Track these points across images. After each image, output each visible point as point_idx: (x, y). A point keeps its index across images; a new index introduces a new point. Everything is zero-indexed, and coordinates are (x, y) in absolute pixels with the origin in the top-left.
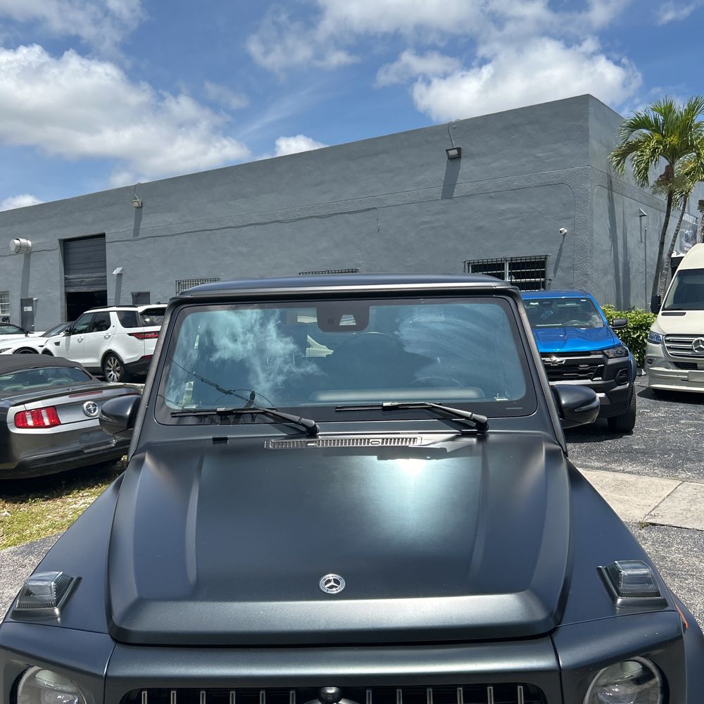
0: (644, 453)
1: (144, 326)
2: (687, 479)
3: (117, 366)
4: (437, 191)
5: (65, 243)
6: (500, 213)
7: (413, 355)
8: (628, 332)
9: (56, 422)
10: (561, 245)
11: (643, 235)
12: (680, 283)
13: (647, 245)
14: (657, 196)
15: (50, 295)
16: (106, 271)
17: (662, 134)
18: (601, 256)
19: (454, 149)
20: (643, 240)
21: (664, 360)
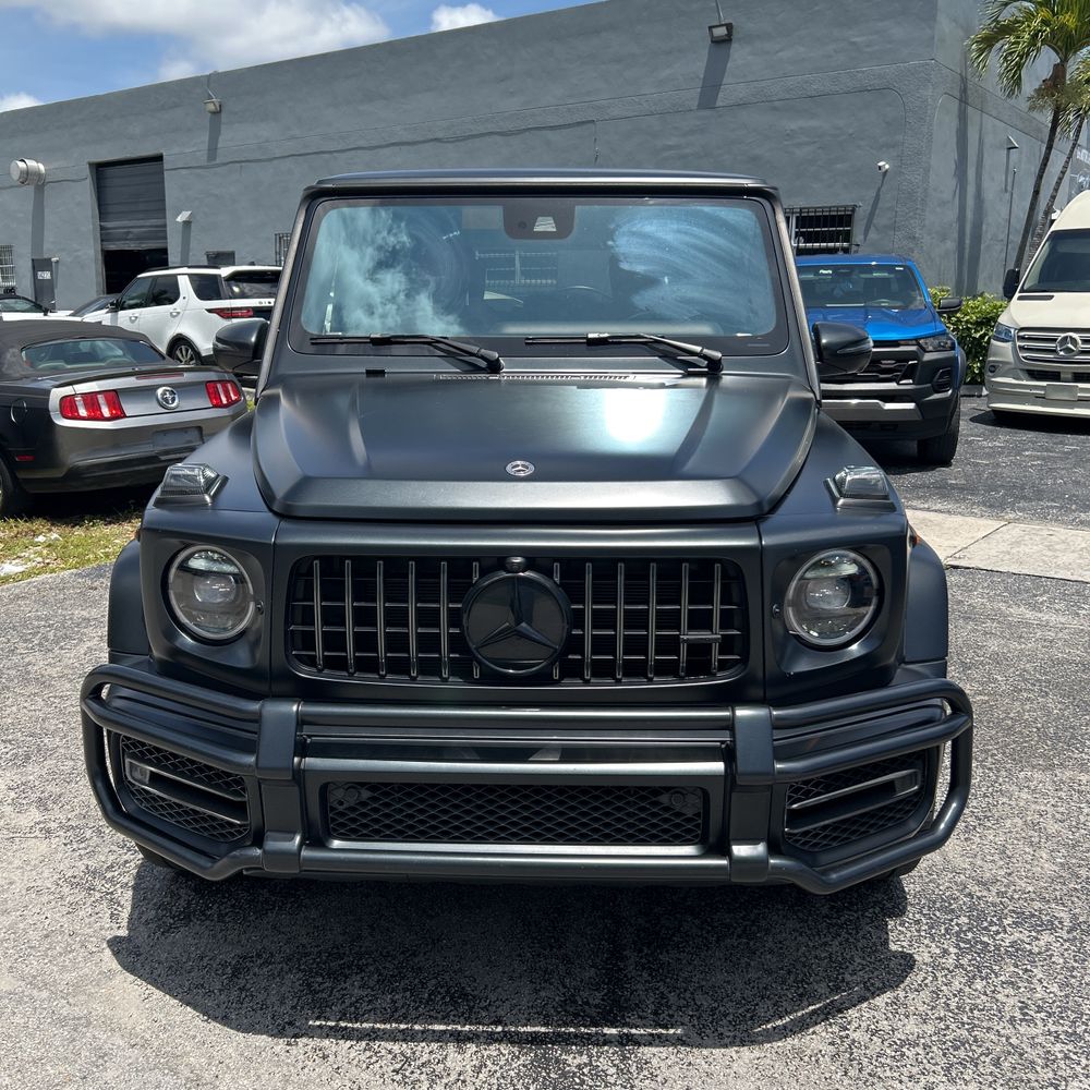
0: (961, 489)
1: (231, 298)
2: (1016, 520)
3: (191, 359)
4: (692, 96)
5: (99, 169)
6: (788, 135)
7: (632, 274)
8: (968, 329)
9: (119, 414)
10: (879, 190)
11: (1010, 180)
12: (1052, 251)
13: (1014, 196)
14: (1035, 114)
15: (79, 254)
16: (165, 218)
17: (1053, 11)
18: (938, 209)
19: (722, 25)
20: (1009, 188)
21: (1013, 366)
